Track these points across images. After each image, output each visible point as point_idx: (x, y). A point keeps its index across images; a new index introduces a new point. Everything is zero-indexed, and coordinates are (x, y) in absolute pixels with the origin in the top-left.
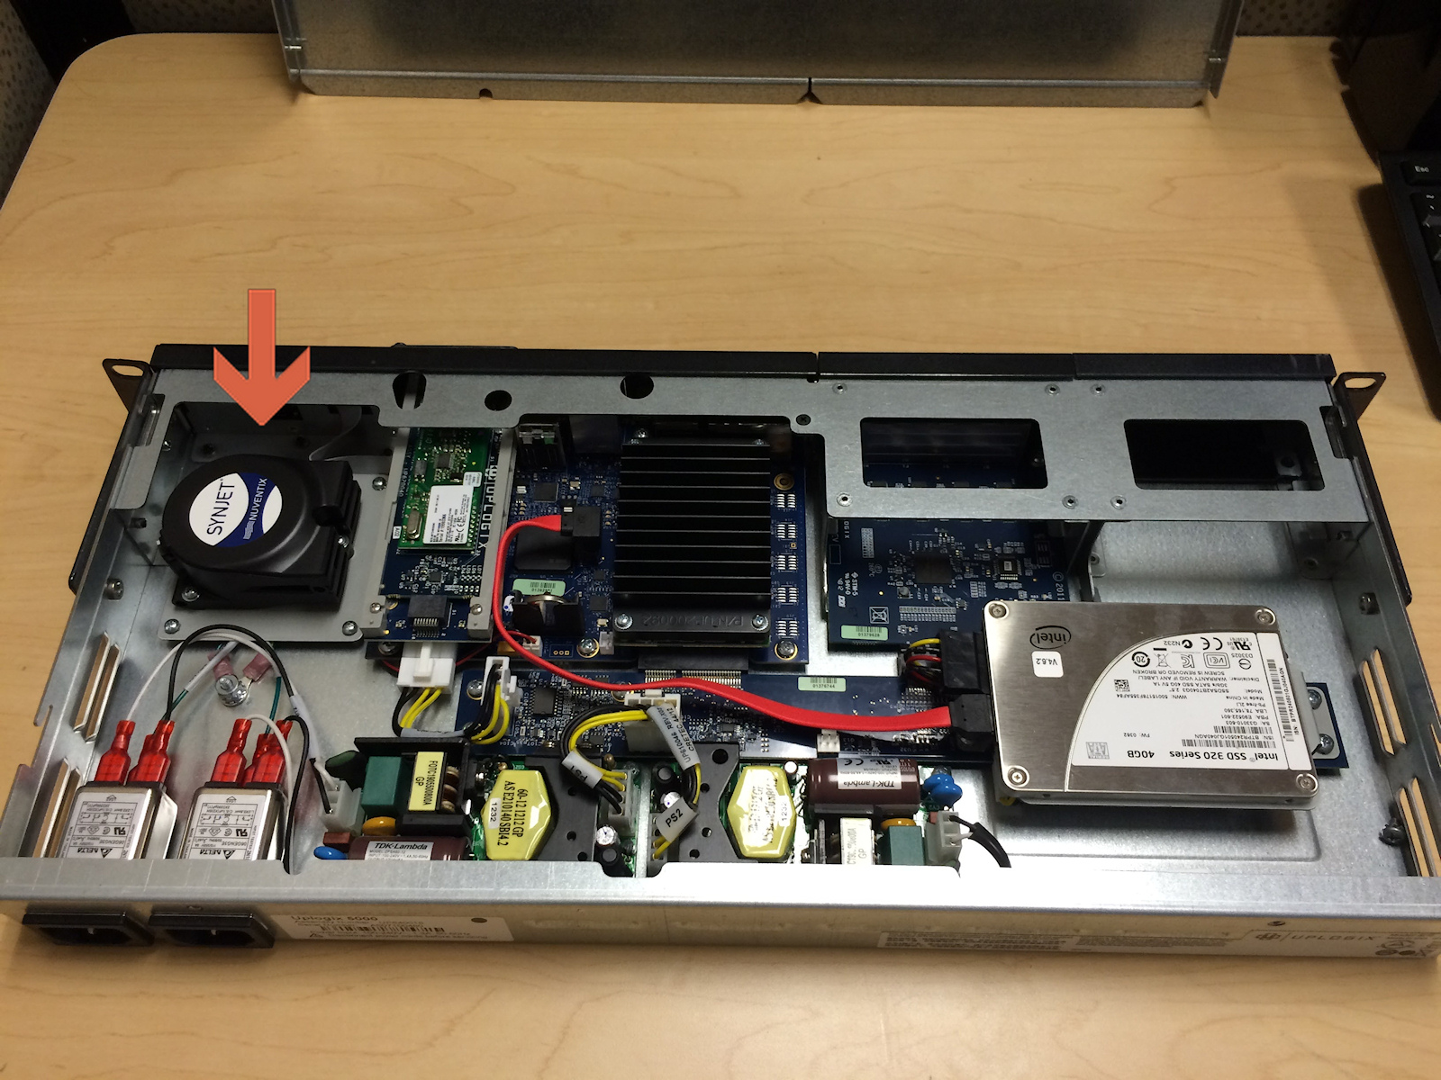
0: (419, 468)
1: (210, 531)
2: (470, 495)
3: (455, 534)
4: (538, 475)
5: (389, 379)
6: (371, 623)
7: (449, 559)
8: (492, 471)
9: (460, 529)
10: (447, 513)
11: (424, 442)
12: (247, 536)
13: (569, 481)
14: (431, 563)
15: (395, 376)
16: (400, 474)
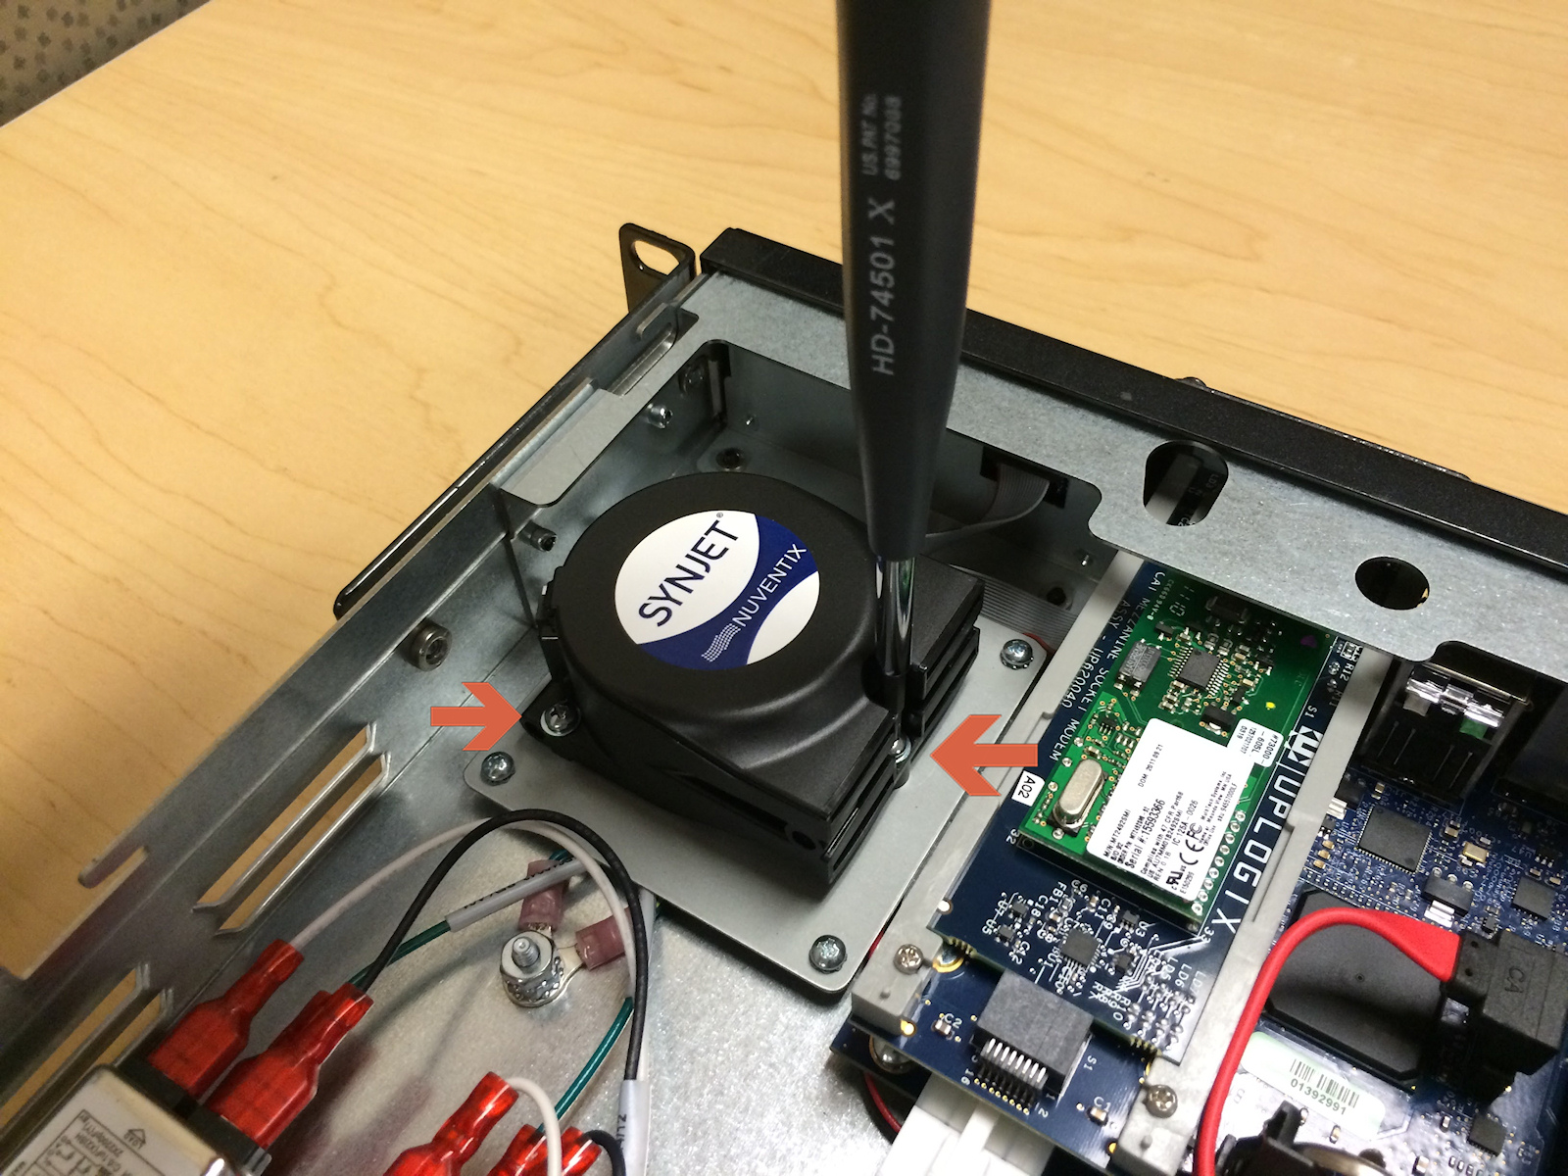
0: (1138, 664)
1: (648, 611)
2: (1241, 779)
3: (1172, 865)
4: (1386, 790)
5: (1145, 444)
6: (884, 996)
7: (1128, 916)
8: (1301, 739)
9: (1190, 856)
10: (1169, 801)
11: (1164, 609)
12: (711, 655)
13: (1463, 837)
14: (1080, 904)
15: (1161, 442)
16: (1085, 658)
